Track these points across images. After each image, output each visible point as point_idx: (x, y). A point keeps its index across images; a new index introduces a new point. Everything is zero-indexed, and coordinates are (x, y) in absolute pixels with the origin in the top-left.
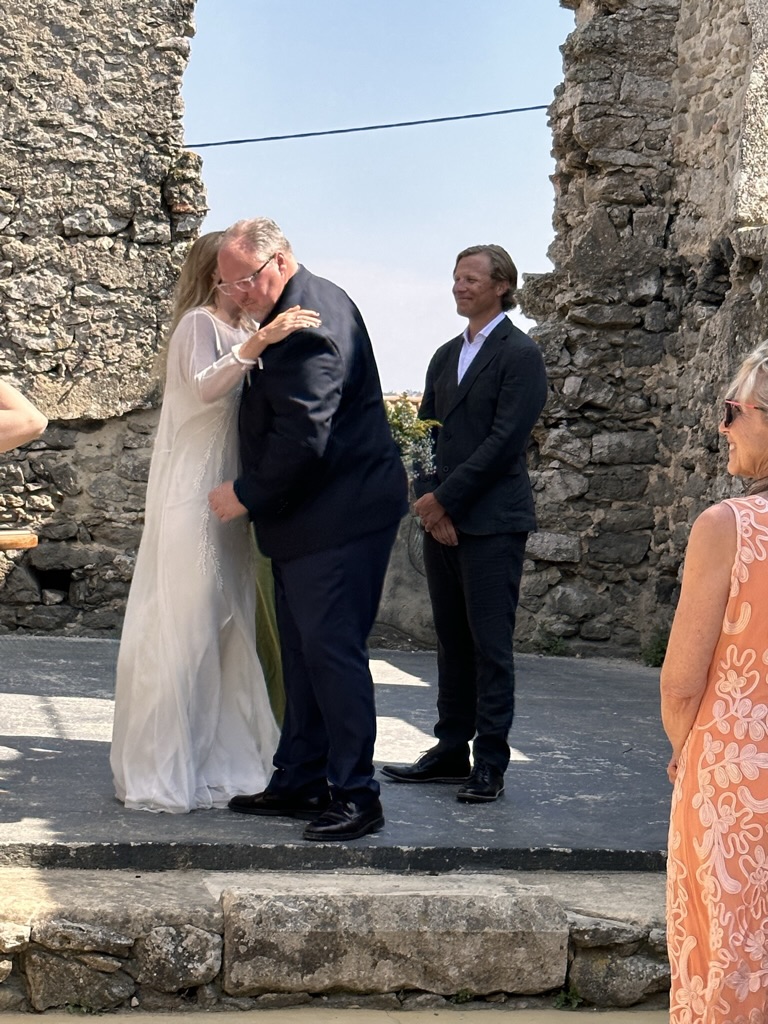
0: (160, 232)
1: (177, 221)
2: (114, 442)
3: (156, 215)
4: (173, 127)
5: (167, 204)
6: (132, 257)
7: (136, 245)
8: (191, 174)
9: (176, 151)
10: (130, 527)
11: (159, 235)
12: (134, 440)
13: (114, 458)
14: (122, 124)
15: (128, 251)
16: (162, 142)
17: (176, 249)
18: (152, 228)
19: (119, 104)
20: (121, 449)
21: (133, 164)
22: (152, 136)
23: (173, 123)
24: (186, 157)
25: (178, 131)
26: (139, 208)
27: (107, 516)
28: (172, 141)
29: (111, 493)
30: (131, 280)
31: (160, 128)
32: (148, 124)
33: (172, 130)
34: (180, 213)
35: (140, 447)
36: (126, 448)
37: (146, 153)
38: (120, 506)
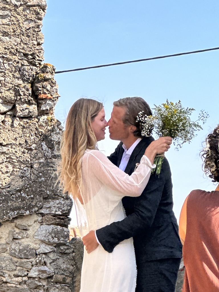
0: (31, 111)
1: (41, 104)
2: (7, 235)
3: (29, 101)
4: (37, 50)
5: (35, 94)
6: (15, 126)
7: (17, 118)
8: (48, 76)
9: (40, 64)
10: (18, 286)
11: (31, 112)
12: (19, 234)
13: (7, 245)
14: (9, 49)
15: (13, 122)
16: (31, 59)
17: (41, 120)
18: (26, 109)
19: (7, 38)
20: (11, 239)
21: (15, 71)
22: (26, 55)
23: (38, 47)
24: (46, 67)
25: (41, 52)
26: (19, 97)
27: (4, 280)
28: (37, 58)
29: (6, 266)
30: (16, 139)
31: (30, 51)
32: (23, 49)
33: (37, 51)
34: (42, 99)
35: (23, 238)
36: (14, 239)
37: (22, 65)
38: (12, 274)
